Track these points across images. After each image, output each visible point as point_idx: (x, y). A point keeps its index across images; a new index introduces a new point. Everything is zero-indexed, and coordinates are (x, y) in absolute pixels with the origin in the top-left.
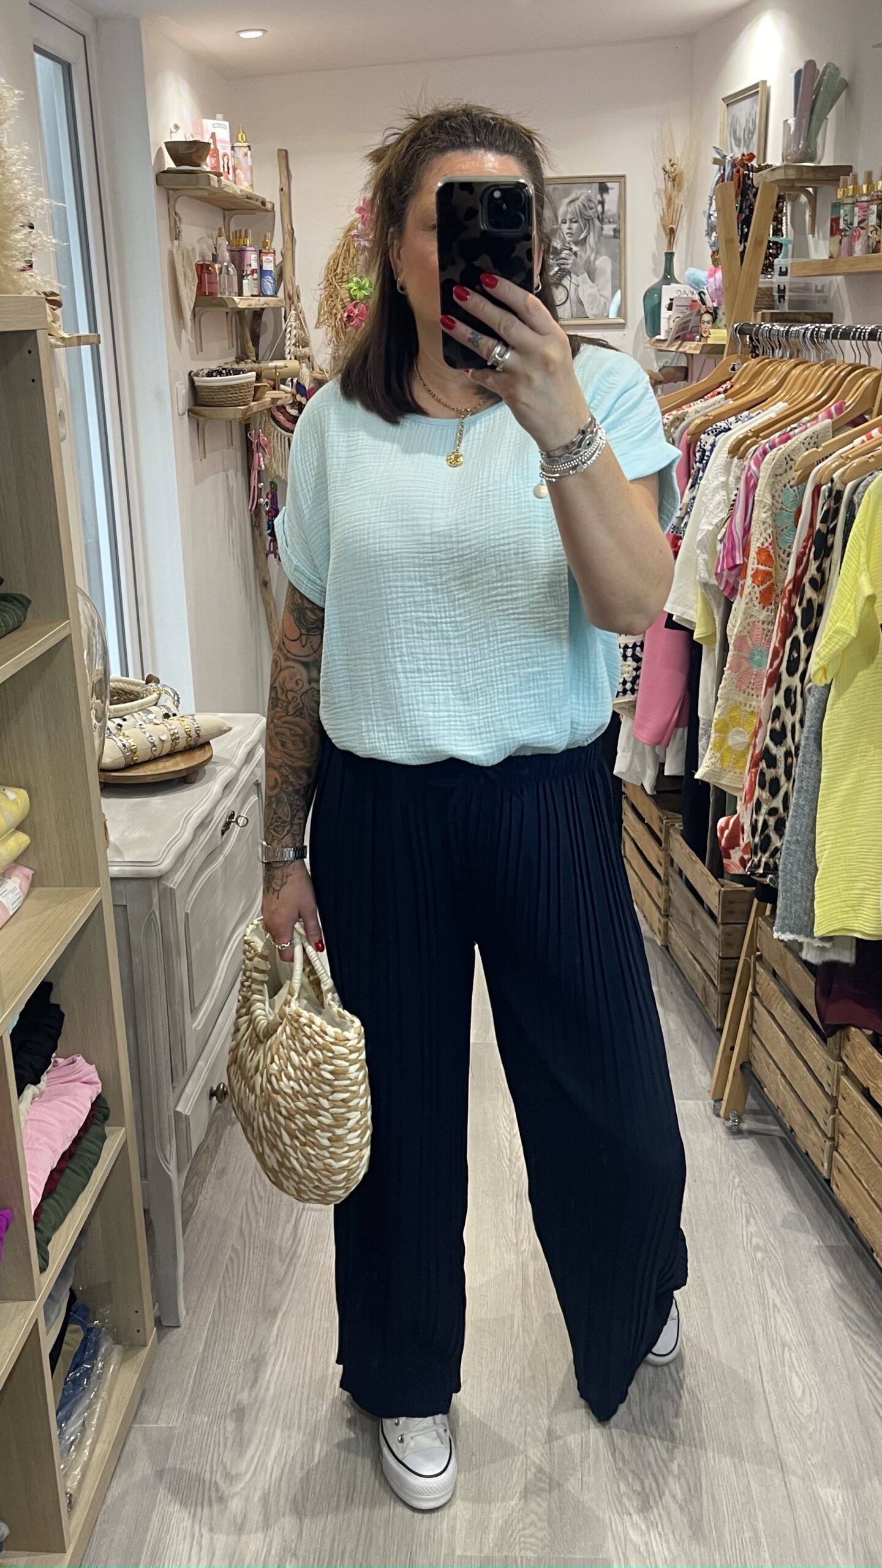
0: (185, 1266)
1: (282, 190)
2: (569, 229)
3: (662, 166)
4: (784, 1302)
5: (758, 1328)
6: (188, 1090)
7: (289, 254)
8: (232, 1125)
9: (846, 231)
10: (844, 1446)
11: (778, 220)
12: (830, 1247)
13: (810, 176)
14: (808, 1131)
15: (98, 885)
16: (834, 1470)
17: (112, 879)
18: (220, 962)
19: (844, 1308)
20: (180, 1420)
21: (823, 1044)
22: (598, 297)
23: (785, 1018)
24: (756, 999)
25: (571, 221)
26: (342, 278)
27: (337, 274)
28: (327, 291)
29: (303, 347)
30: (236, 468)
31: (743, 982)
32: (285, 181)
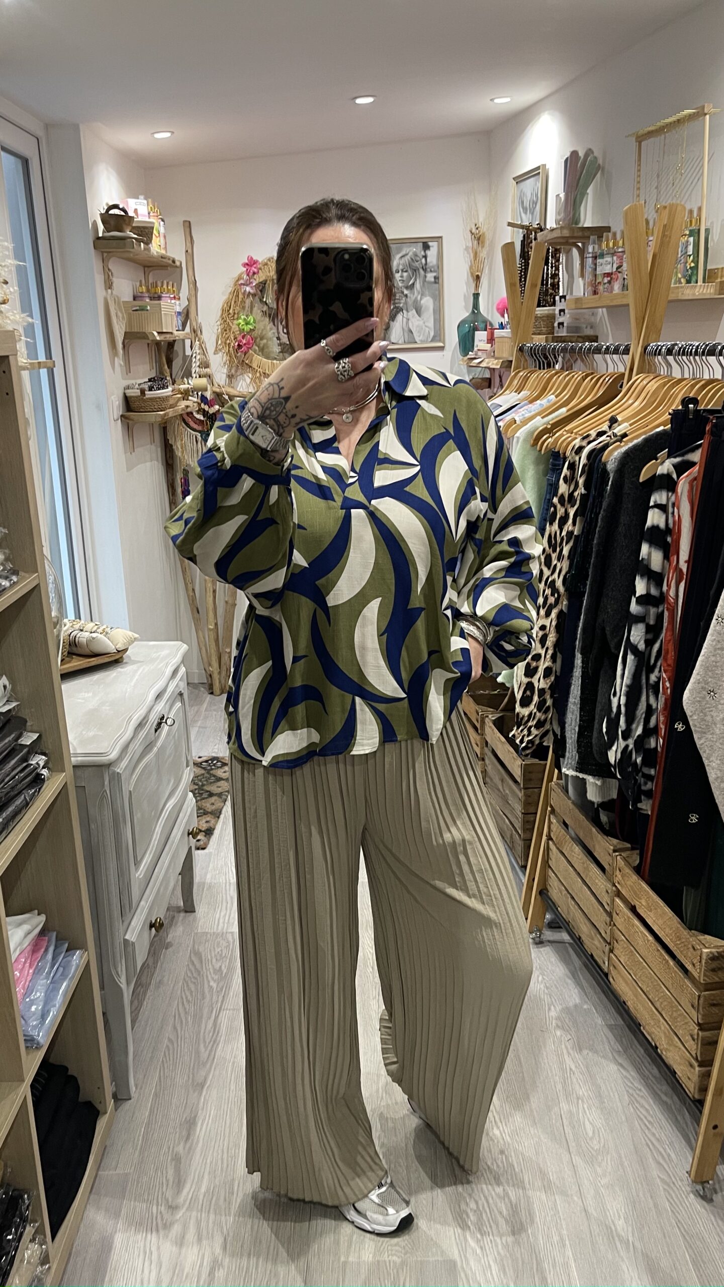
0: (134, 1053)
1: (187, 251)
2: (401, 276)
3: (468, 228)
4: (578, 1066)
5: (559, 1086)
6: (133, 923)
8: (167, 948)
10: (624, 1171)
12: (612, 1025)
13: (579, 233)
14: (593, 939)
15: (63, 771)
16: (617, 1189)
17: (74, 767)
18: (155, 827)
19: (622, 1071)
20: (133, 1168)
21: (602, 873)
22: (424, 327)
23: (574, 857)
24: (550, 841)
25: (402, 271)
26: (233, 316)
27: (229, 314)
28: (222, 326)
29: (205, 368)
30: (158, 460)
31: (540, 830)
32: (189, 245)
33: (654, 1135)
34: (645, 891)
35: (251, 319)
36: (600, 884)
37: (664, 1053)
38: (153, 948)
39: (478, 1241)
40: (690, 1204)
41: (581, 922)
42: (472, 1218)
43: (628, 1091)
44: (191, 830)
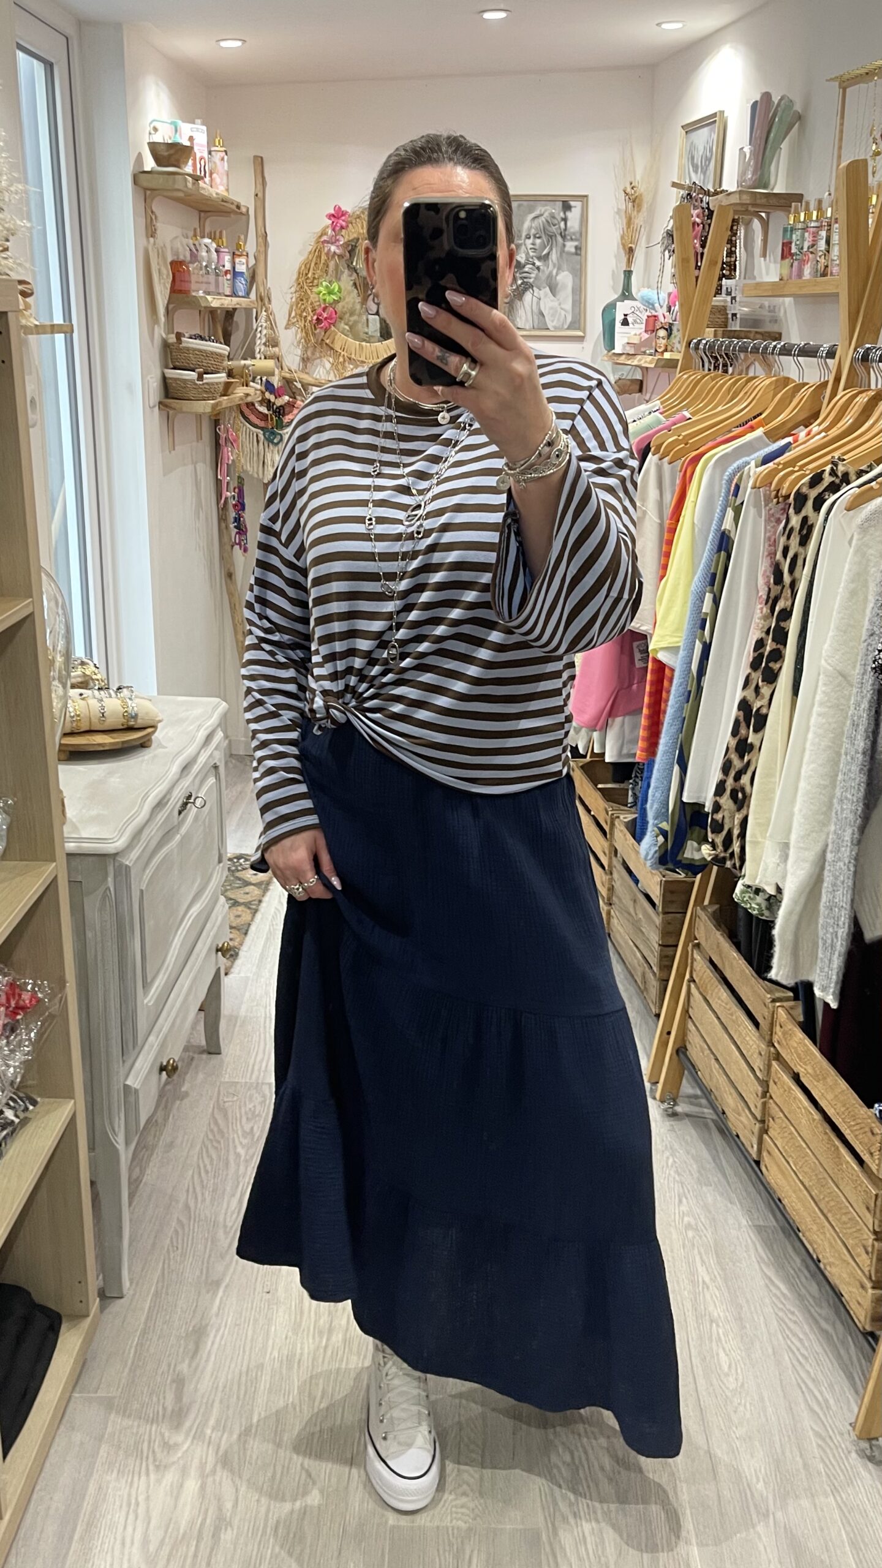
0: (130, 1236)
1: (257, 195)
2: (533, 244)
3: (622, 188)
4: (713, 1280)
6: (137, 1064)
7: (262, 258)
8: (182, 1100)
9: (797, 255)
10: (767, 1420)
11: (732, 243)
12: (760, 1226)
13: (764, 201)
14: (739, 1114)
15: (56, 860)
16: (757, 1443)
17: (68, 855)
18: (174, 938)
19: (769, 1285)
20: (120, 1390)
21: (757, 1029)
22: (559, 310)
23: (720, 1005)
24: (692, 986)
25: (535, 237)
26: (312, 283)
27: (308, 278)
28: (298, 295)
29: (273, 346)
30: (205, 463)
31: (681, 970)
32: (260, 187)
33: (808, 1372)
34: (812, 1052)
35: (335, 286)
36: (751, 1042)
37: (828, 1268)
38: (163, 1098)
39: (571, 1505)
40: (851, 1468)
41: (726, 1092)
42: (565, 1474)
43: (777, 1314)
44: (220, 946)
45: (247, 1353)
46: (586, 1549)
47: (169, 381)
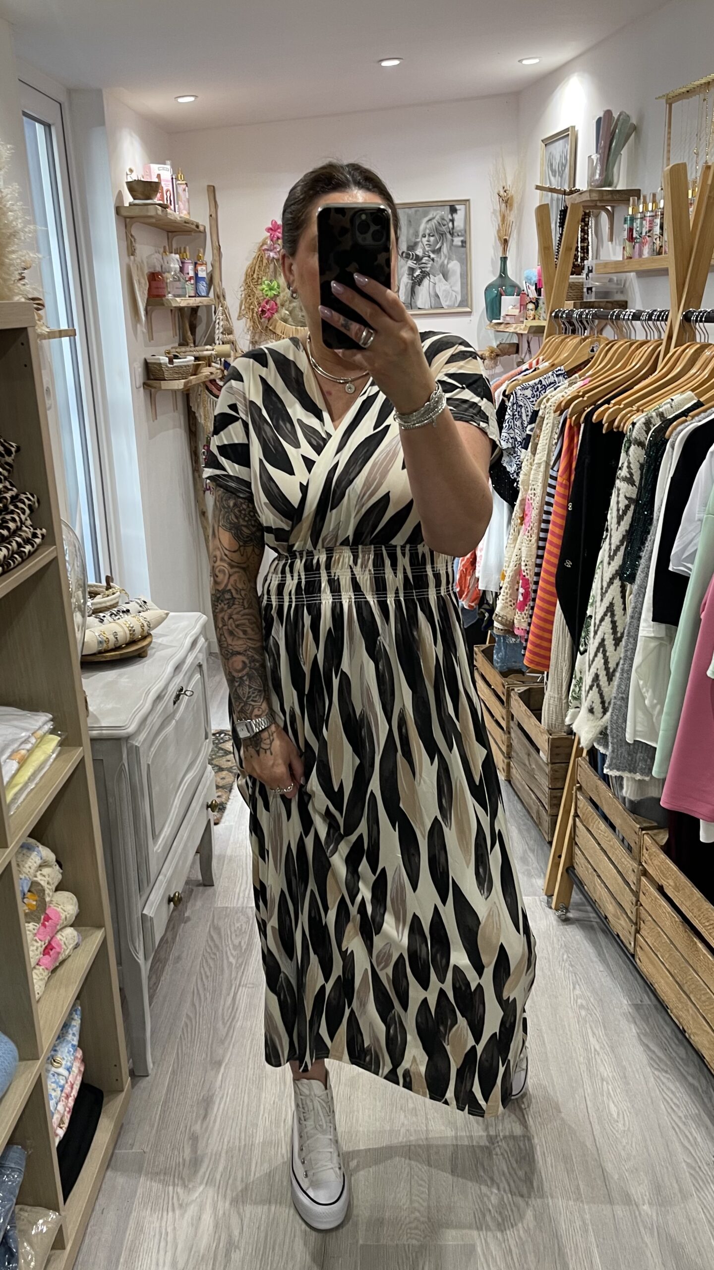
0: (152, 1029)
1: (211, 216)
2: (428, 241)
3: (496, 191)
4: (602, 1047)
5: (583, 1068)
6: (151, 898)
7: (217, 265)
8: (185, 923)
9: (638, 238)
10: (649, 1155)
11: (585, 232)
12: (637, 1005)
13: (609, 197)
14: (619, 919)
15: (81, 745)
16: (642, 1173)
18: (174, 800)
20: (150, 1146)
21: (629, 852)
22: (451, 291)
23: (600, 834)
24: (577, 819)
25: (429, 235)
26: (257, 281)
27: (254, 279)
28: (246, 292)
29: (228, 334)
30: (180, 427)
31: (567, 807)
32: (213, 209)
33: (680, 1118)
34: (673, 869)
35: (275, 284)
36: (626, 863)
37: (692, 1036)
38: (171, 926)
41: (607, 901)
42: (493, 1202)
43: (653, 1073)
44: (210, 803)
45: (244, 1118)
46: (512, 1259)
47: (150, 365)
